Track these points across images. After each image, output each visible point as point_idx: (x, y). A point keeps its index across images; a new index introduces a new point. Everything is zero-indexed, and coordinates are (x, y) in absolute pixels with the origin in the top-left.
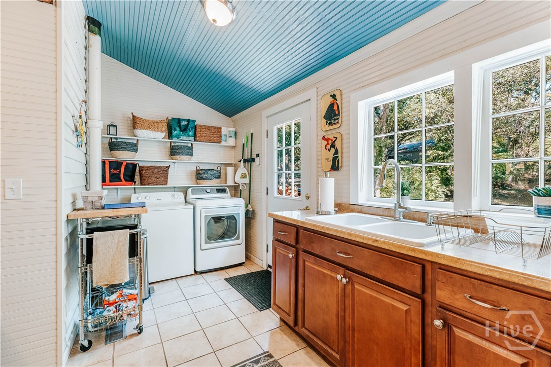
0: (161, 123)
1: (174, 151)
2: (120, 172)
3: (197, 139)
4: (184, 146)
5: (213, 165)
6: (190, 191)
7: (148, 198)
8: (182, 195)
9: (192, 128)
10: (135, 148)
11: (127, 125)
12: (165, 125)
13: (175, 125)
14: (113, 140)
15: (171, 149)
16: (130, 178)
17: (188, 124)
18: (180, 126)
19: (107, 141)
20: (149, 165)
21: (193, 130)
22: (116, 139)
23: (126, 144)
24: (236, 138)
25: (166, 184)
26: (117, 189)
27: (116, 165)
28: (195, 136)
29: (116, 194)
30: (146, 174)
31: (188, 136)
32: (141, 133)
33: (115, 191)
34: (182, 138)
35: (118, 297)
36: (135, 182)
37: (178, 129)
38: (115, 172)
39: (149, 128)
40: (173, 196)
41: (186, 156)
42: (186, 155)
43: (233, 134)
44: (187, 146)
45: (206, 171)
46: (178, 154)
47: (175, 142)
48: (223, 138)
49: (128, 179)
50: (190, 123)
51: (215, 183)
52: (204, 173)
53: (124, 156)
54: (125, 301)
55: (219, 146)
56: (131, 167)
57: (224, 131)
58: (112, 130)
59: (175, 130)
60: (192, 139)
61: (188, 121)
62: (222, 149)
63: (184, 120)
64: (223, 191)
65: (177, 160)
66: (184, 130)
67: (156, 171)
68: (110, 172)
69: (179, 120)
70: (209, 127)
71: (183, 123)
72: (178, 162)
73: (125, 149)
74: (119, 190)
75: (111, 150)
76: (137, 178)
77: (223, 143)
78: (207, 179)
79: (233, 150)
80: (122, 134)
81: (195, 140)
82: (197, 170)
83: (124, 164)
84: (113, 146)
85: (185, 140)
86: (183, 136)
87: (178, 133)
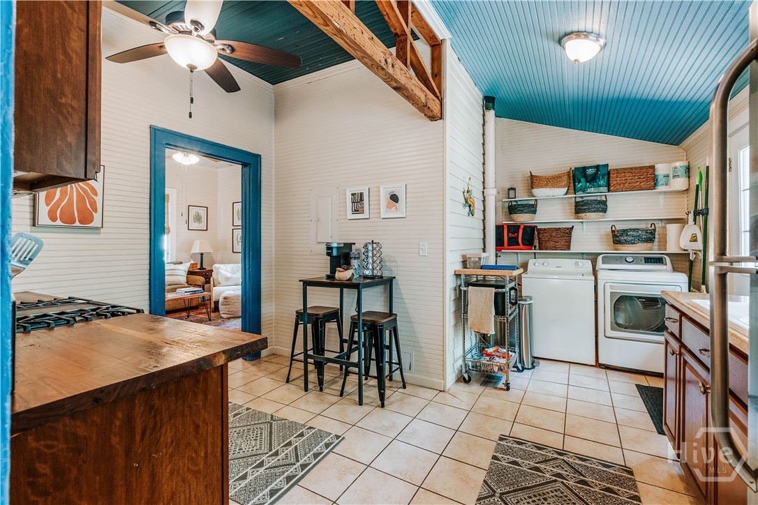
0: (561, 177)
1: (580, 208)
2: (518, 235)
3: (612, 188)
4: (590, 200)
5: (644, 222)
6: (600, 258)
7: (546, 264)
8: (588, 264)
9: (603, 176)
10: (532, 209)
11: (527, 185)
12: (565, 178)
13: (579, 175)
14: (513, 203)
15: (576, 206)
16: (529, 243)
17: (598, 170)
18: (585, 176)
19: (507, 205)
20: (546, 227)
21: (606, 177)
22: (516, 201)
23: (523, 206)
24: (689, 177)
25: (569, 249)
26: (517, 253)
27: (514, 228)
28: (608, 185)
29: (516, 259)
30: (545, 237)
31: (600, 186)
32: (539, 192)
33: (516, 256)
34: (589, 191)
35: (494, 351)
36: (535, 247)
37: (583, 180)
38: (513, 235)
39: (546, 186)
40: (577, 264)
41: (594, 213)
42: (595, 211)
43: (682, 172)
44: (596, 200)
45: (625, 231)
46: (584, 211)
47: (582, 197)
48: (661, 180)
49: (526, 242)
50: (601, 169)
51: (640, 248)
52: (622, 235)
53: (523, 219)
54: (499, 357)
55: (654, 193)
56: (529, 230)
57: (661, 170)
58: (512, 192)
59: (580, 182)
60: (605, 189)
61: (597, 167)
62: (661, 197)
63: (591, 167)
64: (659, 261)
65: (582, 219)
66: (592, 180)
67: (554, 234)
68: (508, 235)
69: (584, 169)
70: (631, 168)
71: (590, 172)
72: (587, 222)
73: (522, 212)
74: (519, 255)
75: (511, 213)
76: (536, 242)
77: (660, 188)
78: (627, 242)
79: (686, 195)
80: (522, 197)
81: (609, 191)
82: (613, 231)
83: (522, 227)
84: (513, 209)
85: (594, 193)
86: (591, 187)
87: (584, 185)
